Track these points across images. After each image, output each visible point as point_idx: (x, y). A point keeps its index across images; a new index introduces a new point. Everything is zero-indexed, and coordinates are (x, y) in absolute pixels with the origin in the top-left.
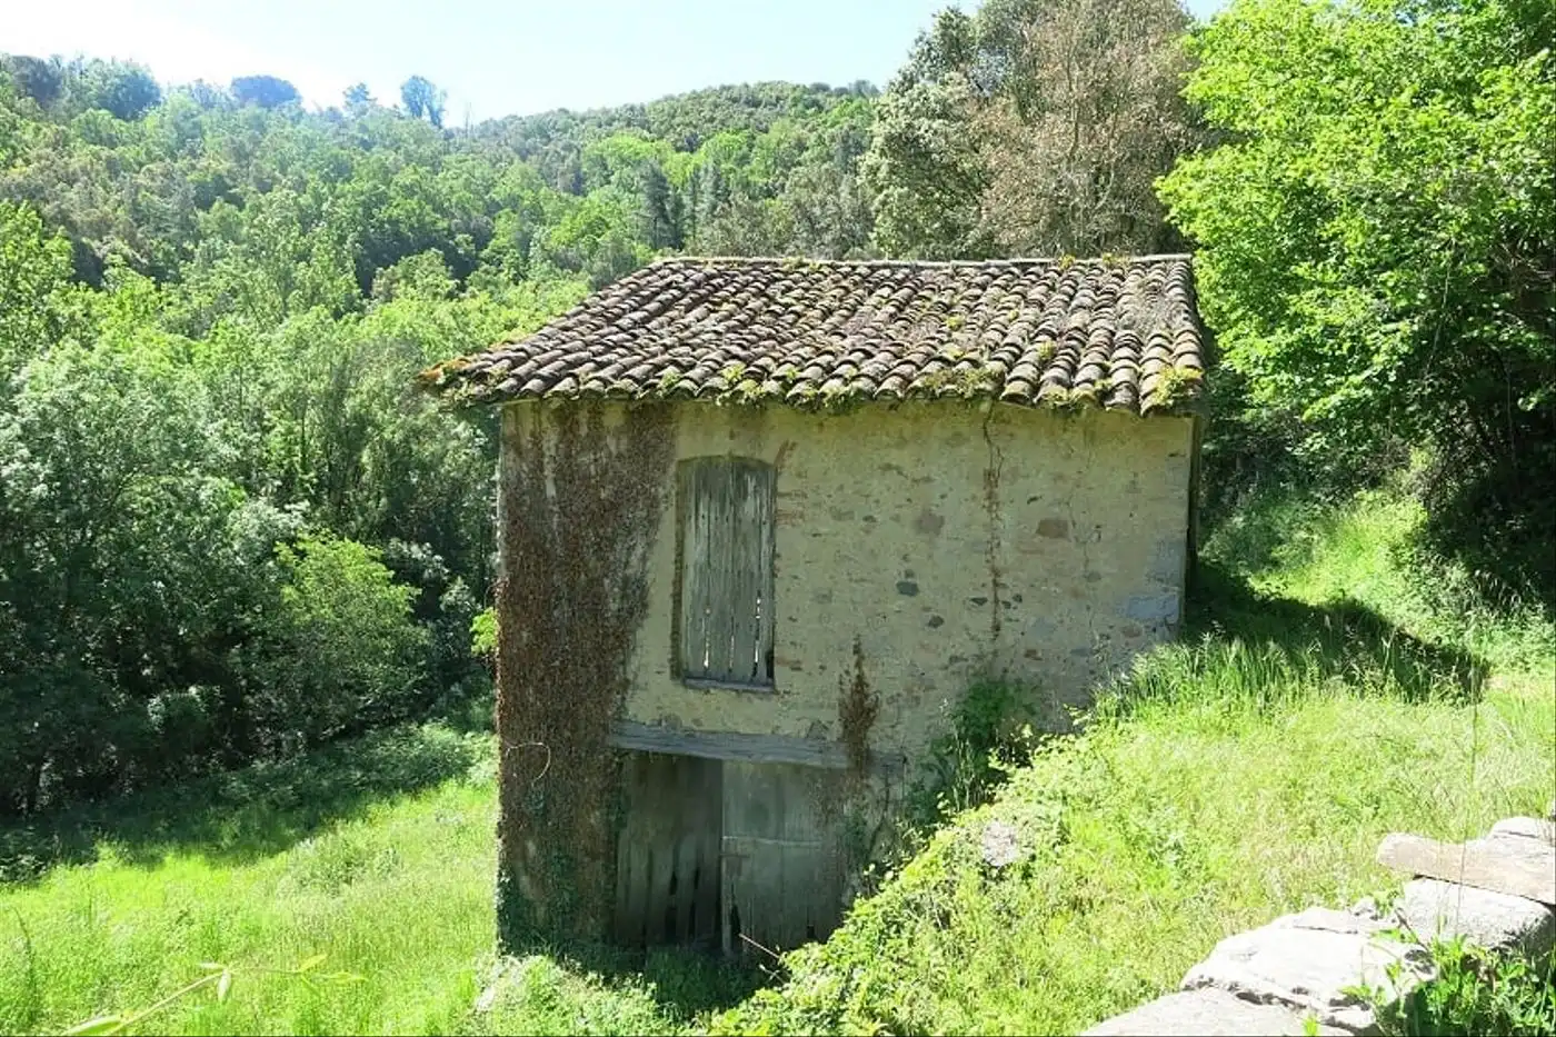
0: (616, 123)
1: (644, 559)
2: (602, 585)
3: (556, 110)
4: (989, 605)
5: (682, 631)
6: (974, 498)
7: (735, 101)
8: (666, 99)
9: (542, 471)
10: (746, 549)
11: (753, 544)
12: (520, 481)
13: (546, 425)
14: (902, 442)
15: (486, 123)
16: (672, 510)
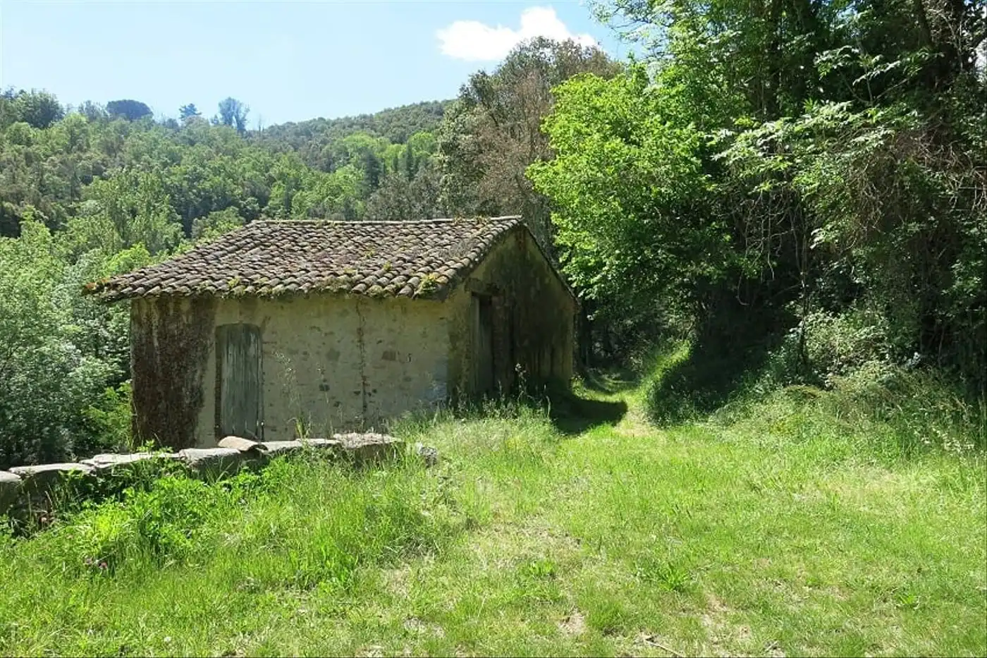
0: (354, 127)
1: (201, 377)
2: (182, 391)
3: (317, 118)
4: (361, 395)
5: (222, 413)
6: (353, 341)
7: (429, 112)
8: (386, 111)
9: (151, 333)
10: (251, 371)
11: (255, 369)
12: (141, 339)
13: (153, 310)
14: (319, 316)
15: (272, 127)
16: (214, 352)
